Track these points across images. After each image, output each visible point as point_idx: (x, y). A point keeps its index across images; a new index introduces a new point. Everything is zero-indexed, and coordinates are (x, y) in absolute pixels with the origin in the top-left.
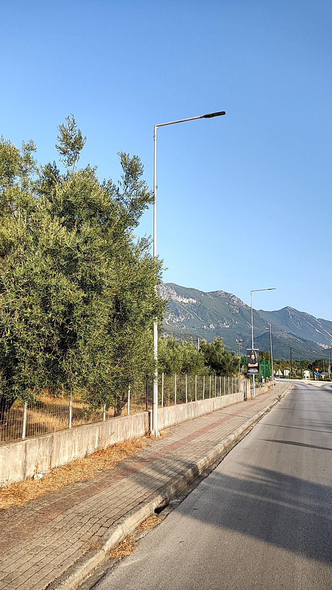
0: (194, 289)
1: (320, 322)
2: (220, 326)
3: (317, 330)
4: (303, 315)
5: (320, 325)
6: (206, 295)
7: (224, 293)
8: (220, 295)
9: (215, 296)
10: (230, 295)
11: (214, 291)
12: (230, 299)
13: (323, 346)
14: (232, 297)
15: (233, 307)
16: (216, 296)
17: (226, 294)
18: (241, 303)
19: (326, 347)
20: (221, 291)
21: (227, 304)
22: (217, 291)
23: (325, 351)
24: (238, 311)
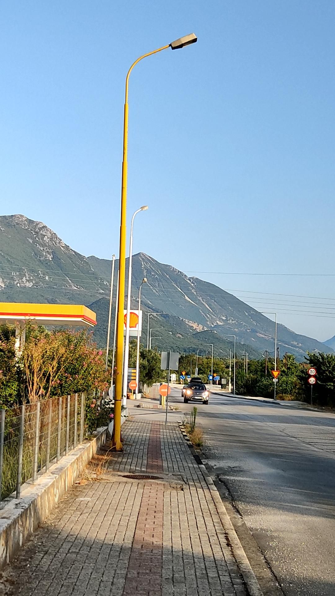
1: (192, 283)
2: (15, 282)
3: (187, 298)
4: (166, 269)
5: (193, 288)
7: (26, 220)
8: (18, 224)
9: (9, 225)
10: (37, 224)
11: (7, 215)
12: (37, 233)
13: (195, 326)
14: (41, 229)
15: (42, 249)
16: (11, 225)
17: (30, 222)
18: (57, 242)
19: (199, 328)
20: (21, 216)
21: (31, 241)
22: (12, 216)
23: (197, 335)
24: (50, 257)
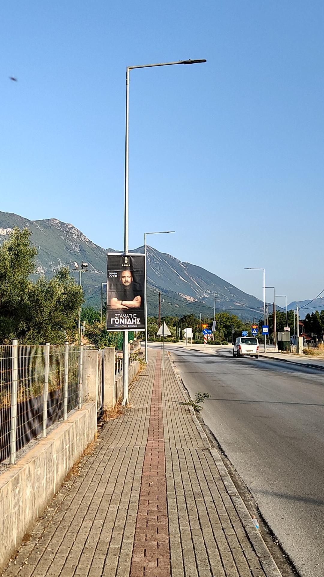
0: (14, 215)
1: (185, 266)
2: (52, 269)
3: (181, 278)
4: (165, 257)
5: (186, 270)
6: (33, 224)
7: (59, 223)
8: (53, 225)
9: (46, 227)
10: (67, 226)
11: (44, 219)
12: (68, 232)
13: (188, 298)
14: (70, 229)
15: (71, 243)
16: (48, 227)
17: (62, 224)
18: (83, 238)
20: (55, 219)
21: (63, 238)
22: (48, 219)
23: (190, 305)
24: (78, 250)
